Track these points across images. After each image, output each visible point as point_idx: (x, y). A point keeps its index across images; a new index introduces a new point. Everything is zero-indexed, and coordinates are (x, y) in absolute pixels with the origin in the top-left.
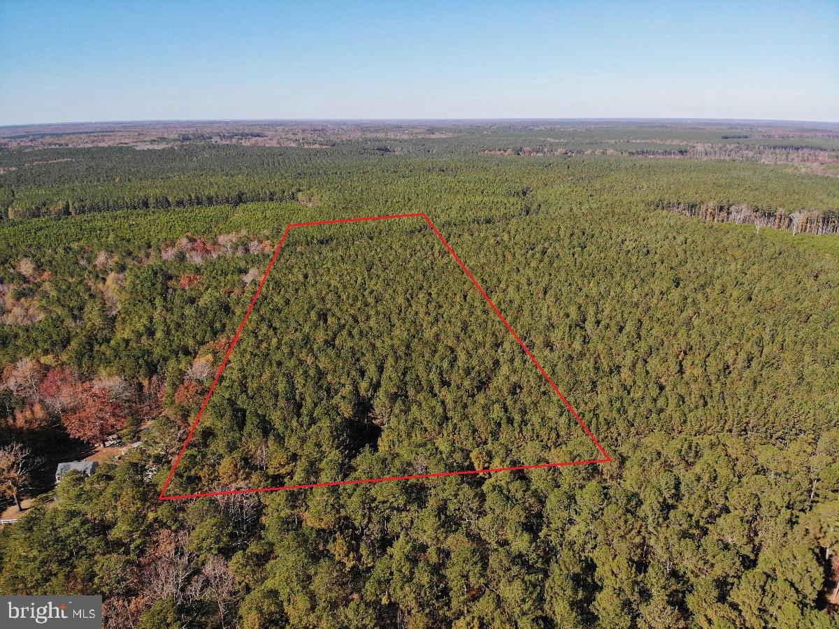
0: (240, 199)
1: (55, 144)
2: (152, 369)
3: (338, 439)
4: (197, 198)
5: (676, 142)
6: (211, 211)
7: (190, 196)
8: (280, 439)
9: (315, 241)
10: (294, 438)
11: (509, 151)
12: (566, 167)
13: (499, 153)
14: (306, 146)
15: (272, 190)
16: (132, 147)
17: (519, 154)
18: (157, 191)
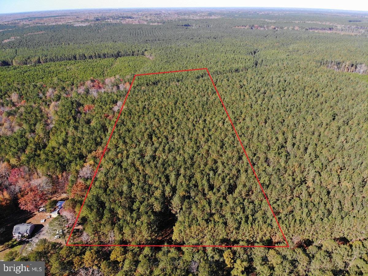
0: (118, 55)
1: (39, 23)
2: (63, 168)
3: (151, 228)
4: (99, 54)
5: (328, 23)
6: (105, 61)
7: (95, 53)
8: (121, 229)
9: (151, 83)
10: (128, 228)
11: (248, 26)
12: (275, 37)
13: (242, 27)
14: (151, 24)
15: (133, 50)
16: (73, 24)
17: (252, 29)
18: (81, 51)
